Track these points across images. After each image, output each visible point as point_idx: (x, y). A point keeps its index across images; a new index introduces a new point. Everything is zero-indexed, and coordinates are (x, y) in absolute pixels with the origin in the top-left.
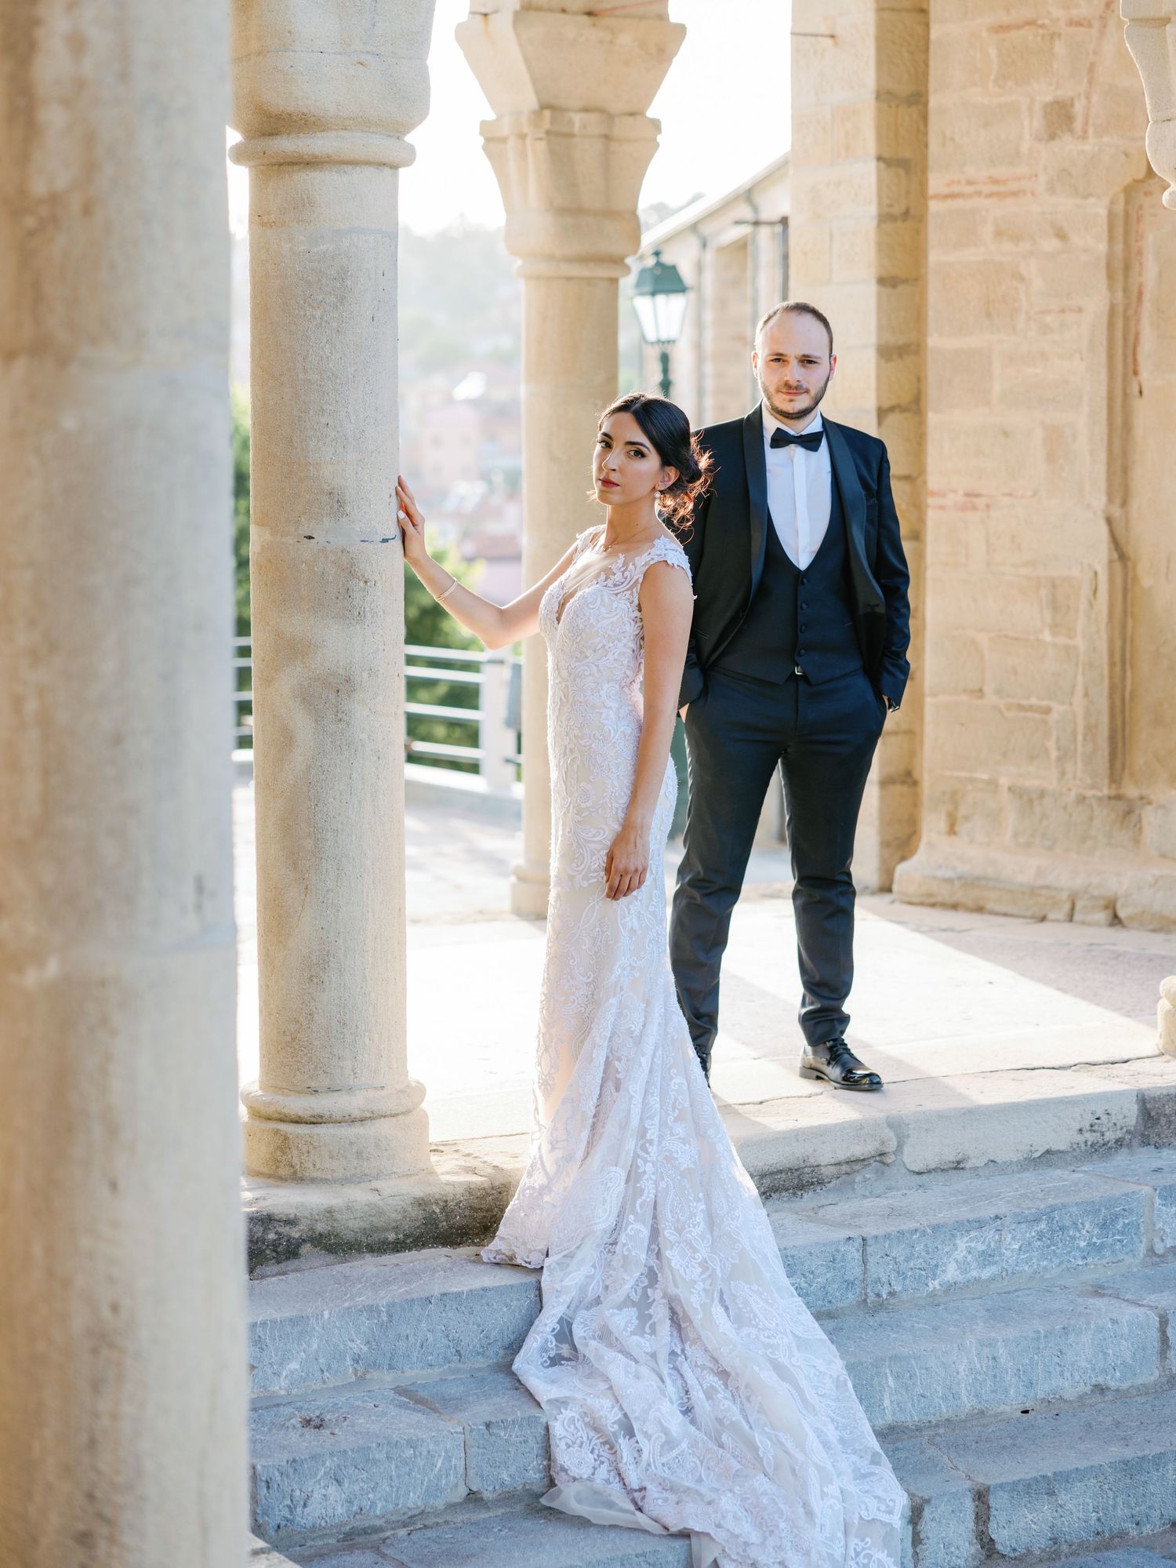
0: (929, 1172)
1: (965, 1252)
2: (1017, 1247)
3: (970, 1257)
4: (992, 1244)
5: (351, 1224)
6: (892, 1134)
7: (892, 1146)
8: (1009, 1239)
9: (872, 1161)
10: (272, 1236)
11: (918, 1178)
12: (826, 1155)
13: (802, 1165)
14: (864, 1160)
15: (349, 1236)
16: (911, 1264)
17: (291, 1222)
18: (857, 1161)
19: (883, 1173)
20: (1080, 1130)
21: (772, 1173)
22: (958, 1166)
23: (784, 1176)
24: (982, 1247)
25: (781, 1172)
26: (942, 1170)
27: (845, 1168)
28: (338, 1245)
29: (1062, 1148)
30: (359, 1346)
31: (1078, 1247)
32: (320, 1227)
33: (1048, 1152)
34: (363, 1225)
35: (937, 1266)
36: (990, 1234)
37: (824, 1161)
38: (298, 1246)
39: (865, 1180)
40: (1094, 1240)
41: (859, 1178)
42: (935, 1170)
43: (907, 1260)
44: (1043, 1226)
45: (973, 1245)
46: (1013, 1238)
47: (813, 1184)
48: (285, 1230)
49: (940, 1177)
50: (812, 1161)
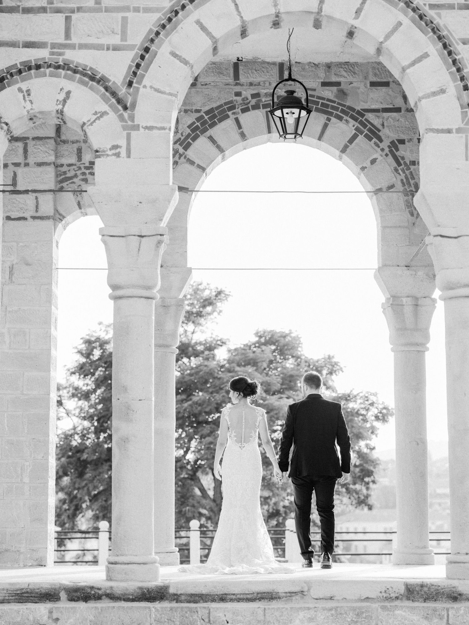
0: (320, 599)
1: (302, 617)
2: (323, 617)
3: (304, 619)
4: (313, 616)
5: (118, 592)
6: (305, 585)
7: (306, 589)
8: (320, 615)
9: (299, 593)
10: (93, 592)
11: (316, 601)
12: (281, 590)
13: (272, 591)
14: (296, 593)
15: (117, 595)
16: (282, 618)
17: (99, 589)
18: (293, 593)
19: (303, 598)
20: (381, 592)
21: (261, 593)
22: (331, 598)
23: (265, 594)
24: (309, 616)
25: (264, 593)
26: (326, 599)
27: (288, 594)
28: (113, 597)
29: (372, 597)
30: (91, 617)
31: (347, 621)
32: (108, 592)
33: (367, 598)
34: (122, 593)
35: (292, 620)
36: (312, 612)
37: (280, 591)
38: (101, 596)
39: (296, 599)
40: (354, 619)
41: (294, 598)
42: (322, 599)
43: (280, 616)
44: (333, 612)
45: (306, 615)
46: (322, 615)
47: (276, 598)
48: (97, 591)
49: (324, 601)
50: (276, 591)
